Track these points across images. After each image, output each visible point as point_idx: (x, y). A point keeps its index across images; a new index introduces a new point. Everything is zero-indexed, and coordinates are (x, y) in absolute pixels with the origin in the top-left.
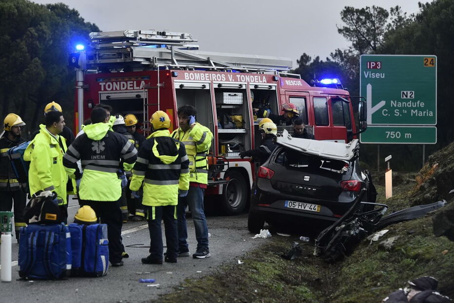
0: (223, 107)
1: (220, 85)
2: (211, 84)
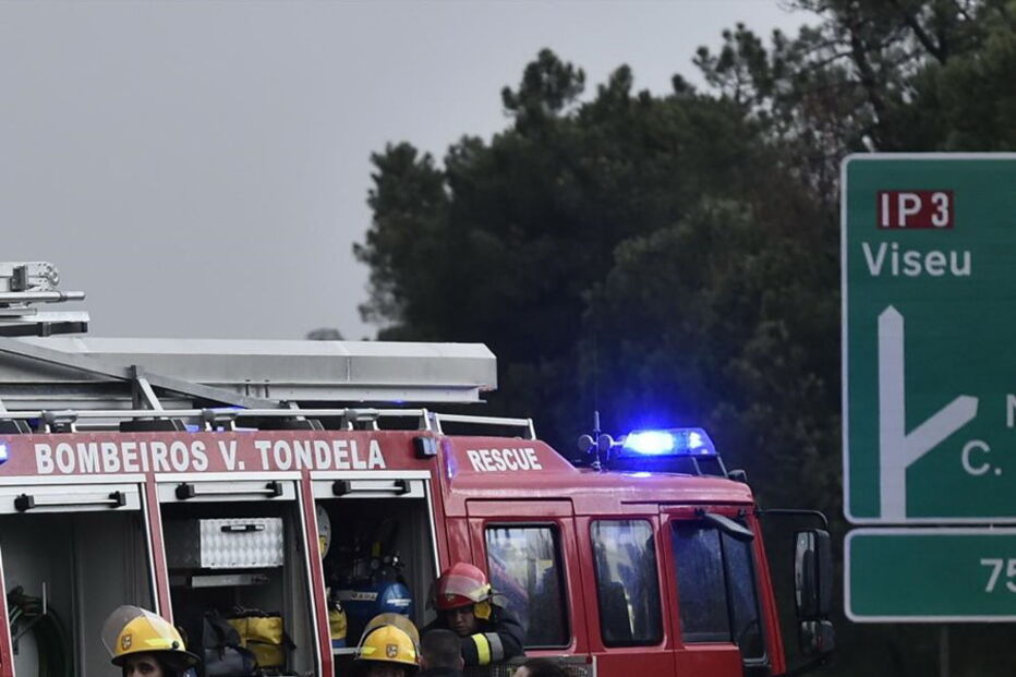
0: (197, 582)
1: (183, 490)
2: (146, 489)
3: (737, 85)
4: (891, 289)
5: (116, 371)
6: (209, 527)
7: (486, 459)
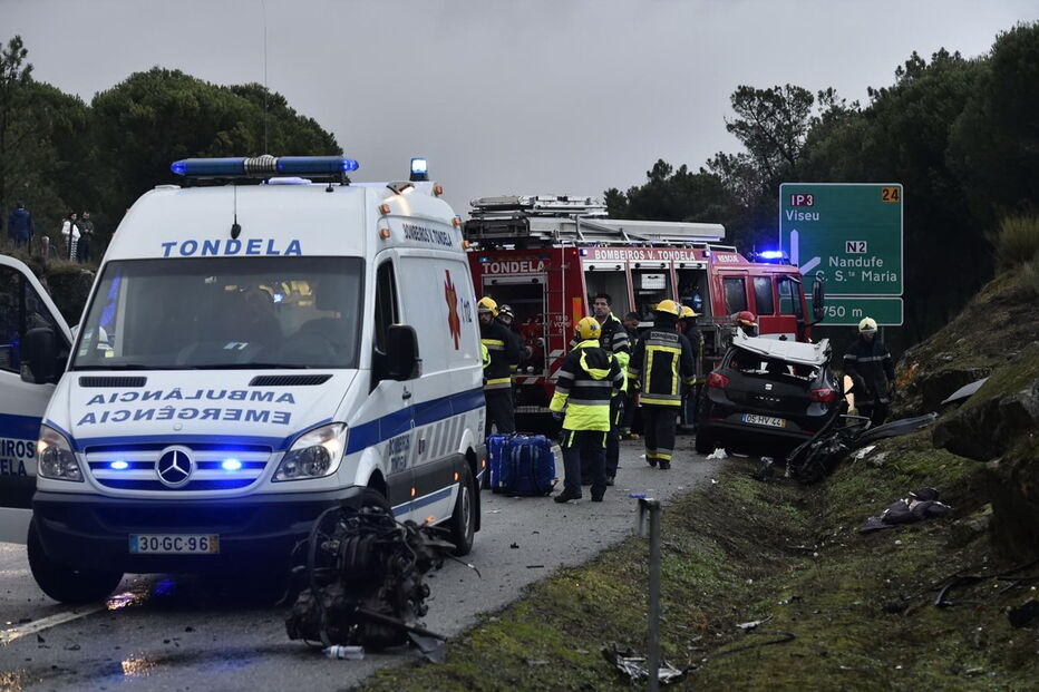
0: (641, 293)
1: (637, 265)
2: (627, 264)
3: (719, 171)
4: (795, 224)
5: (617, 230)
6: (644, 276)
7: (723, 258)
